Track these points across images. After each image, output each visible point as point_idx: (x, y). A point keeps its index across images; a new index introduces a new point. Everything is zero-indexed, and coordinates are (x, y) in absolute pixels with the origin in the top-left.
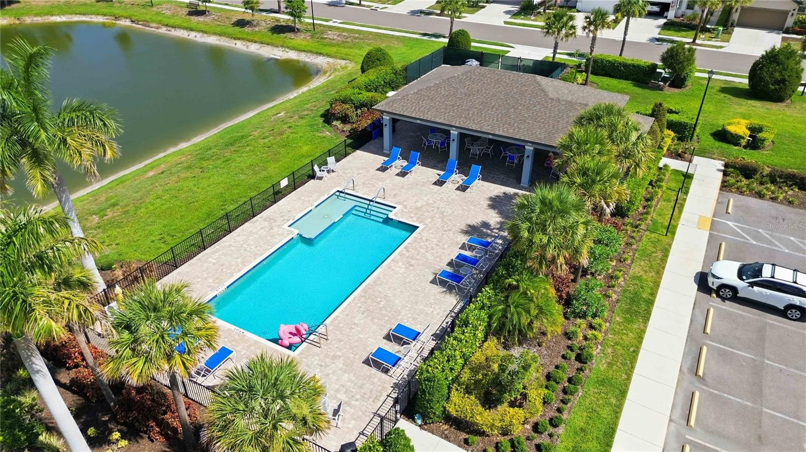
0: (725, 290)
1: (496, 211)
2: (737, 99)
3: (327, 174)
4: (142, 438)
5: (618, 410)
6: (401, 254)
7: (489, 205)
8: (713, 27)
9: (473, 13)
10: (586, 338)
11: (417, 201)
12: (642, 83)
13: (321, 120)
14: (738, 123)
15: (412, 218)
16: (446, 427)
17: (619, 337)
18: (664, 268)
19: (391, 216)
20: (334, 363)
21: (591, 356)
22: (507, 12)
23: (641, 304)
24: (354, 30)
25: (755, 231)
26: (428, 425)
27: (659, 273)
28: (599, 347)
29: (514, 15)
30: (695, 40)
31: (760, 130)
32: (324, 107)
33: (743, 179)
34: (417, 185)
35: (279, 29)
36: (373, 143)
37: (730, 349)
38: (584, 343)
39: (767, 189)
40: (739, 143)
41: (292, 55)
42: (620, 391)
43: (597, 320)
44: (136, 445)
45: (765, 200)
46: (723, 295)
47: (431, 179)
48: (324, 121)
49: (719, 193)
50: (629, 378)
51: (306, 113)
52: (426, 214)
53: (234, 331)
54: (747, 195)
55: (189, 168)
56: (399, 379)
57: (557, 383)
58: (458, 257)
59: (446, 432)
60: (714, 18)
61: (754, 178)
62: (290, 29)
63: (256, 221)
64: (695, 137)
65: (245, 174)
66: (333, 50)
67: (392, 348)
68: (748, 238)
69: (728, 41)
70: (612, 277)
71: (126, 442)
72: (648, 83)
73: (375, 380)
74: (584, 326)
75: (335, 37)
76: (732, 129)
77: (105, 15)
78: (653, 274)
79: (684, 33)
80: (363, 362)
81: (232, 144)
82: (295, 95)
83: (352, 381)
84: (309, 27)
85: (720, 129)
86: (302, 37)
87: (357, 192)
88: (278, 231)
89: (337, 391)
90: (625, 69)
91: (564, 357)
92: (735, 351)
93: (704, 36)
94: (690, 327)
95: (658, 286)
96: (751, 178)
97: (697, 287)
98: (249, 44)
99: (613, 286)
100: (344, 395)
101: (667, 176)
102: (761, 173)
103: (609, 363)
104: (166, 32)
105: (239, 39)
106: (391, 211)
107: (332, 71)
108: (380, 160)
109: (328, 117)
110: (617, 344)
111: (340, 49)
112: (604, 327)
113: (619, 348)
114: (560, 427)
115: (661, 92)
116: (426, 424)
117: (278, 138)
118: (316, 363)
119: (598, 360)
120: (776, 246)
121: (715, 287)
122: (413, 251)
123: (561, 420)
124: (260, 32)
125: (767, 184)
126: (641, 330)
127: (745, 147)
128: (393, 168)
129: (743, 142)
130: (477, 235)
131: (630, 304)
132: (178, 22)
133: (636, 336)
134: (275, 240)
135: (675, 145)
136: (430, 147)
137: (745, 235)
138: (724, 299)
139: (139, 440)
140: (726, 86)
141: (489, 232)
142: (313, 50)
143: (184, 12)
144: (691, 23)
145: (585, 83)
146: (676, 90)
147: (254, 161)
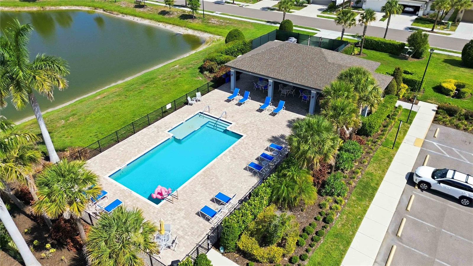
0: (423, 185)
1: (291, 129)
2: (453, 66)
3: (195, 102)
4: (64, 248)
5: (343, 253)
6: (230, 151)
7: (287, 125)
8: (446, 22)
9: (299, 10)
10: (331, 208)
11: (245, 120)
12: (395, 55)
13: (198, 70)
14: (450, 82)
15: (240, 130)
16: (237, 255)
17: (352, 209)
18: (387, 169)
19: (228, 128)
20: (179, 213)
21: (332, 220)
22: (320, 10)
23: (369, 190)
24: (227, 18)
25: (450, 149)
26: (227, 253)
27: (384, 172)
28: (339, 214)
29: (323, 11)
30: (433, 29)
31: (463, 86)
32: (201, 63)
33: (448, 116)
34: (247, 111)
35: (184, 17)
36: (225, 86)
37: (421, 221)
38: (330, 211)
39: (462, 123)
40: (449, 94)
41: (190, 32)
42: (347, 242)
43: (340, 198)
44: (60, 252)
45: (460, 130)
46: (422, 187)
47: (255, 108)
48: (200, 72)
49: (431, 124)
50: (354, 234)
51: (191, 66)
52: (249, 128)
53: (126, 191)
54: (449, 127)
55: (119, 95)
56: (215, 225)
57: (308, 234)
58: (262, 155)
59: (237, 258)
60: (448, 17)
61: (455, 116)
62: (191, 17)
63: (150, 128)
64: (422, 89)
65: (149, 100)
66: (213, 30)
67: (214, 207)
68: (445, 153)
69: (454, 31)
70: (354, 172)
71: (55, 250)
72: (399, 55)
73: (201, 225)
74: (331, 201)
75: (215, 22)
76: (445, 85)
77: (89, 7)
78: (380, 172)
79: (427, 25)
80: (196, 214)
81: (145, 83)
82: (188, 55)
83: (187, 224)
84: (201, 16)
85: (438, 85)
86: (196, 22)
87: (211, 113)
88: (162, 134)
89: (178, 229)
90: (385, 46)
91: (315, 219)
92: (424, 222)
93: (439, 27)
94: (398, 206)
95: (382, 179)
96: (453, 116)
97: (406, 181)
98: (167, 25)
99: (354, 178)
100: (181, 232)
101: (400, 112)
102: (460, 113)
103: (343, 224)
104: (122, 17)
105: (161, 22)
106: (229, 126)
107: (211, 42)
108: (228, 95)
109: (202, 69)
110: (350, 213)
111: (217, 29)
112: (343, 203)
113: (351, 215)
114: (306, 261)
115: (406, 61)
116: (225, 253)
117: (172, 80)
118: (168, 212)
119: (336, 222)
120: (462, 159)
121: (417, 182)
122: (237, 150)
123: (307, 256)
124: (173, 18)
125: (462, 120)
126: (367, 206)
127: (453, 97)
128: (235, 100)
129: (452, 94)
130: (277, 143)
131: (362, 190)
132: (129, 11)
133: (363, 209)
134: (158, 139)
135: (408, 93)
136: (258, 89)
137: (443, 151)
138: (422, 190)
139: (62, 249)
140: (448, 58)
141: (284, 141)
142: (202, 29)
143: (132, 6)
144: (432, 19)
145: (359, 54)
146: (416, 60)
147: (156, 93)
